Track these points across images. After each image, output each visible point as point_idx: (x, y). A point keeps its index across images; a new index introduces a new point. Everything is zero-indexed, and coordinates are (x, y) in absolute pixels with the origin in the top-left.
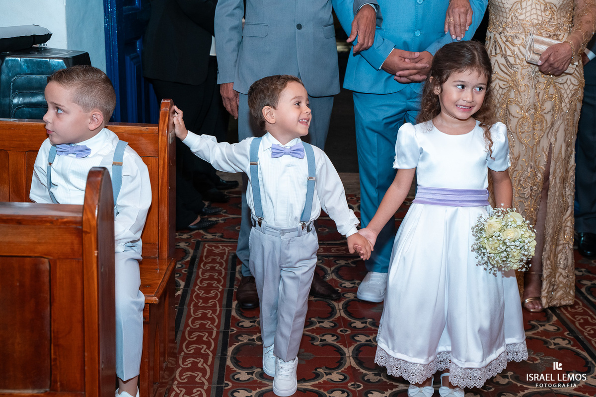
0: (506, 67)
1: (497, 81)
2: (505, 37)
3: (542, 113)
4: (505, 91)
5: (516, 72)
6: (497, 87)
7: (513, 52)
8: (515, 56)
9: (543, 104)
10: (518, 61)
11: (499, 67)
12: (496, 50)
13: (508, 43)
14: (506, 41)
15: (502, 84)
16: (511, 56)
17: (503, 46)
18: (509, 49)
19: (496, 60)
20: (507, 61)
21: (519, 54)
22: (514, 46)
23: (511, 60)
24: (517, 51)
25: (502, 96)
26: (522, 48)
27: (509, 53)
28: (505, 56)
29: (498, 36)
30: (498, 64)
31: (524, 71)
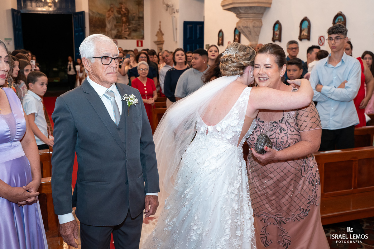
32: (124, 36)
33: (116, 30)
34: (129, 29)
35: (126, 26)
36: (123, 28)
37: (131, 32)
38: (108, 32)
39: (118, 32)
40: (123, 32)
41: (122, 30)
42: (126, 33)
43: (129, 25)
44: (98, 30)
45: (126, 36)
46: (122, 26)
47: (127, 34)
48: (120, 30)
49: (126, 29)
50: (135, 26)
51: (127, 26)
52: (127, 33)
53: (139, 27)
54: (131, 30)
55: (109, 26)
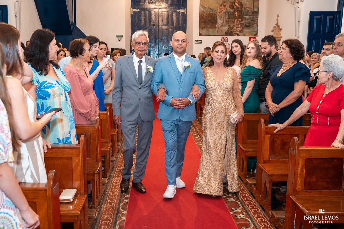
0: (211, 110)
1: (209, 114)
2: (211, 99)
3: (224, 125)
4: (211, 117)
5: (215, 111)
6: (208, 116)
7: (214, 105)
8: (214, 106)
9: (223, 122)
10: (215, 108)
11: (209, 109)
15: (210, 115)
17: (211, 103)
21: (216, 105)
23: (213, 107)
24: (215, 104)
25: (210, 119)
26: (216, 104)
27: (212, 105)
29: (209, 99)
31: (217, 111)
32: (236, 33)
33: (227, 25)
34: (242, 24)
35: (238, 21)
36: (235, 23)
37: (243, 27)
38: (218, 28)
39: (230, 28)
40: (235, 28)
41: (234, 26)
42: (238, 29)
43: (242, 21)
44: (208, 26)
45: (238, 33)
46: (234, 22)
47: (239, 31)
48: (232, 26)
49: (238, 24)
50: (248, 21)
51: (240, 21)
52: (240, 29)
53: (252, 22)
54: (244, 26)
55: (220, 22)
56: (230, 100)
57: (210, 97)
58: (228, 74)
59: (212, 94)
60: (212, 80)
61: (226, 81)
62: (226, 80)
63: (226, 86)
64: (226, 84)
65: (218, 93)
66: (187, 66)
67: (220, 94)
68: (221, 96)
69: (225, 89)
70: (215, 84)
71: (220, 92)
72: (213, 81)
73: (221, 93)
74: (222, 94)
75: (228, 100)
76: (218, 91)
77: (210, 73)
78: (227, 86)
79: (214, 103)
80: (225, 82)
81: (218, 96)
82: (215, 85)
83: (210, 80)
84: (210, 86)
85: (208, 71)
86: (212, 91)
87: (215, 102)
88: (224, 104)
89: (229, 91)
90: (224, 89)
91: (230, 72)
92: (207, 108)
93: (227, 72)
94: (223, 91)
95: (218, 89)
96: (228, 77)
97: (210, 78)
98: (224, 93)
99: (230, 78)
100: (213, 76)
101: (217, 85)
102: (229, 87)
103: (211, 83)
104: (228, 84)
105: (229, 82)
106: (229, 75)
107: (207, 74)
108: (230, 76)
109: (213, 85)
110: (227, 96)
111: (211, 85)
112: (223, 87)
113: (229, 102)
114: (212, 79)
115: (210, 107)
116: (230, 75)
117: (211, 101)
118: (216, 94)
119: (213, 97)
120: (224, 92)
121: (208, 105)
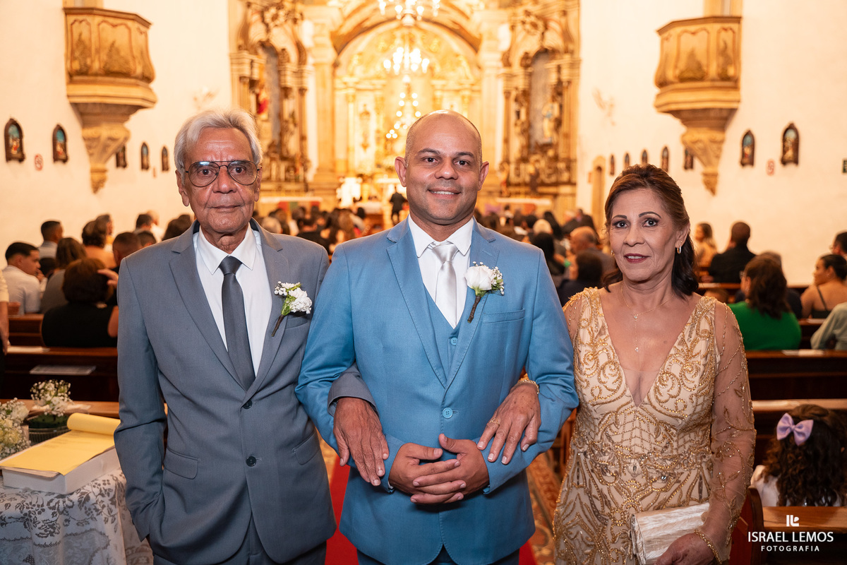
0: (590, 513)
1: (579, 528)
2: (592, 462)
5: (604, 526)
7: (600, 492)
11: (582, 507)
12: (578, 477)
13: (593, 474)
14: (592, 471)
16: (597, 498)
17: (588, 477)
18: (595, 484)
19: (578, 495)
20: (592, 504)
22: (601, 483)
23: (598, 504)
24: (606, 492)
27: (594, 492)
28: (589, 493)
30: (581, 503)
56: (694, 473)
57: (586, 448)
58: (694, 332)
59: (598, 438)
60: (601, 364)
61: (678, 375)
62: (676, 369)
63: (670, 405)
64: (674, 392)
65: (627, 436)
66: (486, 285)
67: (638, 441)
68: (640, 457)
69: (668, 420)
70: (614, 387)
71: (637, 432)
72: (608, 371)
73: (645, 436)
74: (647, 445)
75: (682, 478)
76: (629, 427)
77: (593, 325)
78: (680, 406)
79: (600, 486)
80: (669, 383)
81: (626, 452)
82: (615, 391)
83: (591, 364)
84: (588, 397)
85: (586, 314)
86: (597, 422)
87: (608, 478)
88: (653, 496)
89: (686, 430)
90: (660, 417)
91: (704, 325)
92: (572, 497)
93: (687, 328)
94: (652, 427)
95: (630, 417)
96: (689, 355)
97: (595, 355)
98: (660, 438)
99: (703, 361)
100: (609, 341)
101: (628, 392)
102: (688, 411)
103: (594, 382)
104: (685, 394)
105: (692, 386)
106: (696, 341)
107: (581, 331)
108: (703, 353)
109: (605, 393)
110: (675, 453)
111: (596, 392)
112: (658, 407)
113: (685, 488)
114: (603, 359)
115: (586, 500)
116: (701, 346)
117: (590, 468)
118: (616, 439)
119: (603, 452)
120: (657, 432)
121: (575, 481)
